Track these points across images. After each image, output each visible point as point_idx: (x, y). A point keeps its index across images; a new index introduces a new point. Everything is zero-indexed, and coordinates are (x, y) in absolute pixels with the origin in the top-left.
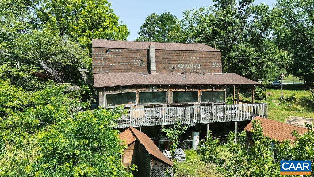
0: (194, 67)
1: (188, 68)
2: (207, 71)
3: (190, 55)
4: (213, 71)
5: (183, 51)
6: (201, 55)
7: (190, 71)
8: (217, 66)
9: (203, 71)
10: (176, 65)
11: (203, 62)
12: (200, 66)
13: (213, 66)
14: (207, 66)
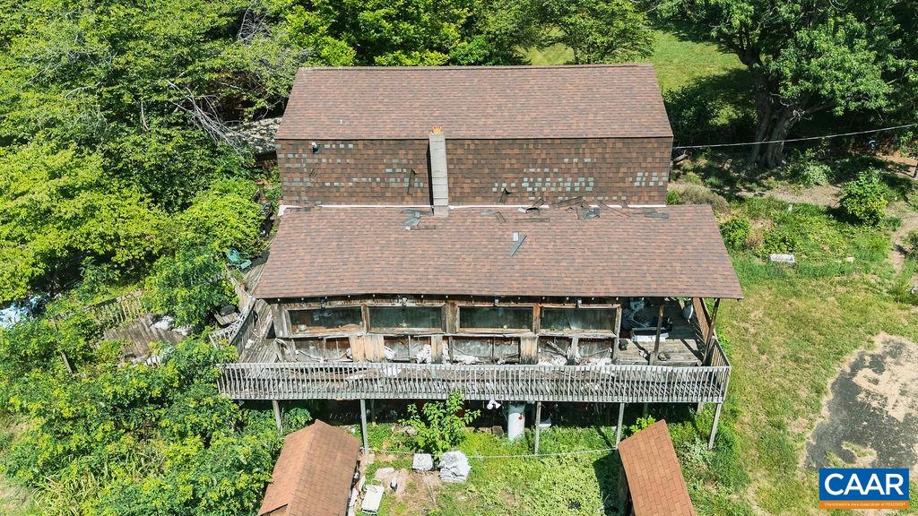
0: (573, 188)
1: (553, 189)
2: (615, 198)
3: (563, 151)
4: (635, 198)
5: (539, 141)
6: (600, 150)
7: (560, 198)
8: (652, 184)
9: (599, 198)
10: (517, 181)
11: (605, 170)
12: (592, 184)
13: (637, 184)
14: (618, 185)
